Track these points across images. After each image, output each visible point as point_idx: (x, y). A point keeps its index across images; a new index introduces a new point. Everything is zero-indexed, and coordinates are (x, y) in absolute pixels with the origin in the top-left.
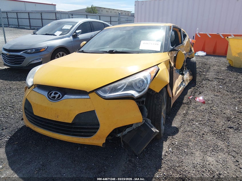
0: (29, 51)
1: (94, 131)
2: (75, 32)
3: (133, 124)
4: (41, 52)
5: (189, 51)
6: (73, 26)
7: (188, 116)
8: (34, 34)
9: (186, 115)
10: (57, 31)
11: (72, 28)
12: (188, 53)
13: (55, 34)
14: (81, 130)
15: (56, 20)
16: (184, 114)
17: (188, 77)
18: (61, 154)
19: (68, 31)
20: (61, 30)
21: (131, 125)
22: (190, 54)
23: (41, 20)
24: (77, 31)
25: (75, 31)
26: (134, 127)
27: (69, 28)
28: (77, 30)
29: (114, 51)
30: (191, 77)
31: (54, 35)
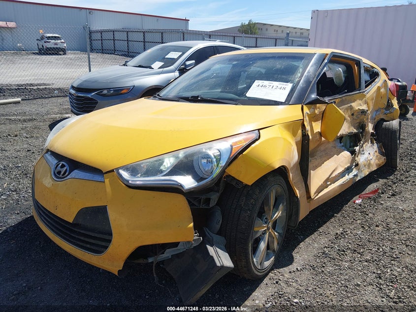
0: (105, 92)
1: (104, 244)
2: (184, 64)
3: (179, 243)
4: (122, 94)
5: (384, 106)
6: (183, 54)
7: (342, 239)
8: (124, 65)
9: (340, 237)
10: (157, 62)
11: (180, 56)
12: (384, 110)
13: (152, 66)
14: (87, 240)
15: (162, 43)
16: (337, 234)
17: (374, 158)
18: (69, 273)
19: (173, 61)
20: (163, 59)
21: (175, 245)
22: (388, 112)
23: (142, 43)
24: (188, 63)
25: (185, 62)
26: (180, 249)
27: (176, 57)
28: (188, 60)
29: (199, 98)
30: (383, 160)
31: (151, 68)
